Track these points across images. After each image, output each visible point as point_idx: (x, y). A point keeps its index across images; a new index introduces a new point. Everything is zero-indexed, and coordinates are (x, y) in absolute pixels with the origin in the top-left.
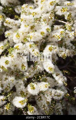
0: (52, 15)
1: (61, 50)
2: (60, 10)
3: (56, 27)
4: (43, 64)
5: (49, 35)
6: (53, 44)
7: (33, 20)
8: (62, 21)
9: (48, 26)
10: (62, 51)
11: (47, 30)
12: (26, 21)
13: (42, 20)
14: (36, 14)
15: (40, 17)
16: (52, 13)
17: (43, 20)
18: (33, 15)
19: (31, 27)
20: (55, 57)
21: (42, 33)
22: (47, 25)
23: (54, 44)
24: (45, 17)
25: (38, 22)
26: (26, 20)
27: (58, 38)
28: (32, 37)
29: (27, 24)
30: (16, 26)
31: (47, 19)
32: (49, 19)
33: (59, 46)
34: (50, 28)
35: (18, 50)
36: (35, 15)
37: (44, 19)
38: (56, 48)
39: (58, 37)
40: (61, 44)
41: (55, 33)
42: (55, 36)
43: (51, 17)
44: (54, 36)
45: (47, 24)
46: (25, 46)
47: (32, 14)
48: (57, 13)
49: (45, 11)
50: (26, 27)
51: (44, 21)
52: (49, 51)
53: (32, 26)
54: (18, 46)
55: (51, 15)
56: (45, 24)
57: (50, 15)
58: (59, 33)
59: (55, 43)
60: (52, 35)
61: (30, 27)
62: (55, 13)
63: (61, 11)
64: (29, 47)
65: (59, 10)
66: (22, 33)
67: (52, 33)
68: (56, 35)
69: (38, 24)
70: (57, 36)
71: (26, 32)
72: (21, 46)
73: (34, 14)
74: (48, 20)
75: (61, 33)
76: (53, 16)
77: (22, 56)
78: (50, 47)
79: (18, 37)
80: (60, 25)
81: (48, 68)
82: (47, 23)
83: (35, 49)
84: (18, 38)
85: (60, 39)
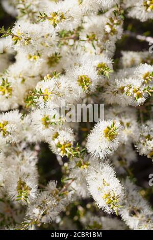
0: (115, 22)
1: (146, 134)
2: (142, 4)
3: (129, 56)
4: (88, 179)
5: (108, 84)
6: (118, 112)
7: (54, 36)
8: (147, 36)
9: (103, 55)
10: (149, 135)
11: (101, 69)
12: (32, 41)
13: (83, 36)
14: (62, 17)
15: (76, 28)
16: (115, 12)
17: (88, 37)
18: (52, 22)
19: (49, 58)
20: (128, 152)
21: (82, 79)
22: (101, 52)
23: (124, 112)
24: (95, 26)
25: (71, 42)
26: (30, 39)
27: (135, 95)
28: (49, 94)
29: (34, 52)
30: (5, 55)
31: (100, 33)
32: (107, 34)
33: (139, 120)
34: (108, 62)
35: (4, 135)
36: (58, 21)
37: (90, 35)
38: (128, 125)
39: (134, 92)
40: (145, 111)
41: (127, 77)
42: (126, 89)
43: (112, 27)
44: (122, 90)
45: (98, 49)
46: (29, 121)
47: (50, 19)
48: (132, 14)
49: (92, 9)
50: (32, 59)
51: (91, 38)
52: (108, 139)
53: (52, 57)
54: (6, 123)
55: (112, 21)
56: (94, 51)
57: (109, 21)
58: (137, 77)
59: (127, 109)
60: (116, 84)
61: (46, 61)
62: (126, 13)
63: (144, 9)
64: (41, 126)
65: (137, 4)
66: (21, 80)
67: (117, 81)
68: (130, 88)
69: (72, 50)
70: (131, 91)
71: (33, 77)
72: (14, 123)
73: (58, 18)
74: (102, 36)
75: (145, 78)
76: (117, 24)
77: (20, 149)
78: (108, 128)
79: (6, 91)
80: (141, 53)
81: (103, 195)
82: (99, 46)
83: (60, 129)
84: (7, 95)
85: (141, 100)
